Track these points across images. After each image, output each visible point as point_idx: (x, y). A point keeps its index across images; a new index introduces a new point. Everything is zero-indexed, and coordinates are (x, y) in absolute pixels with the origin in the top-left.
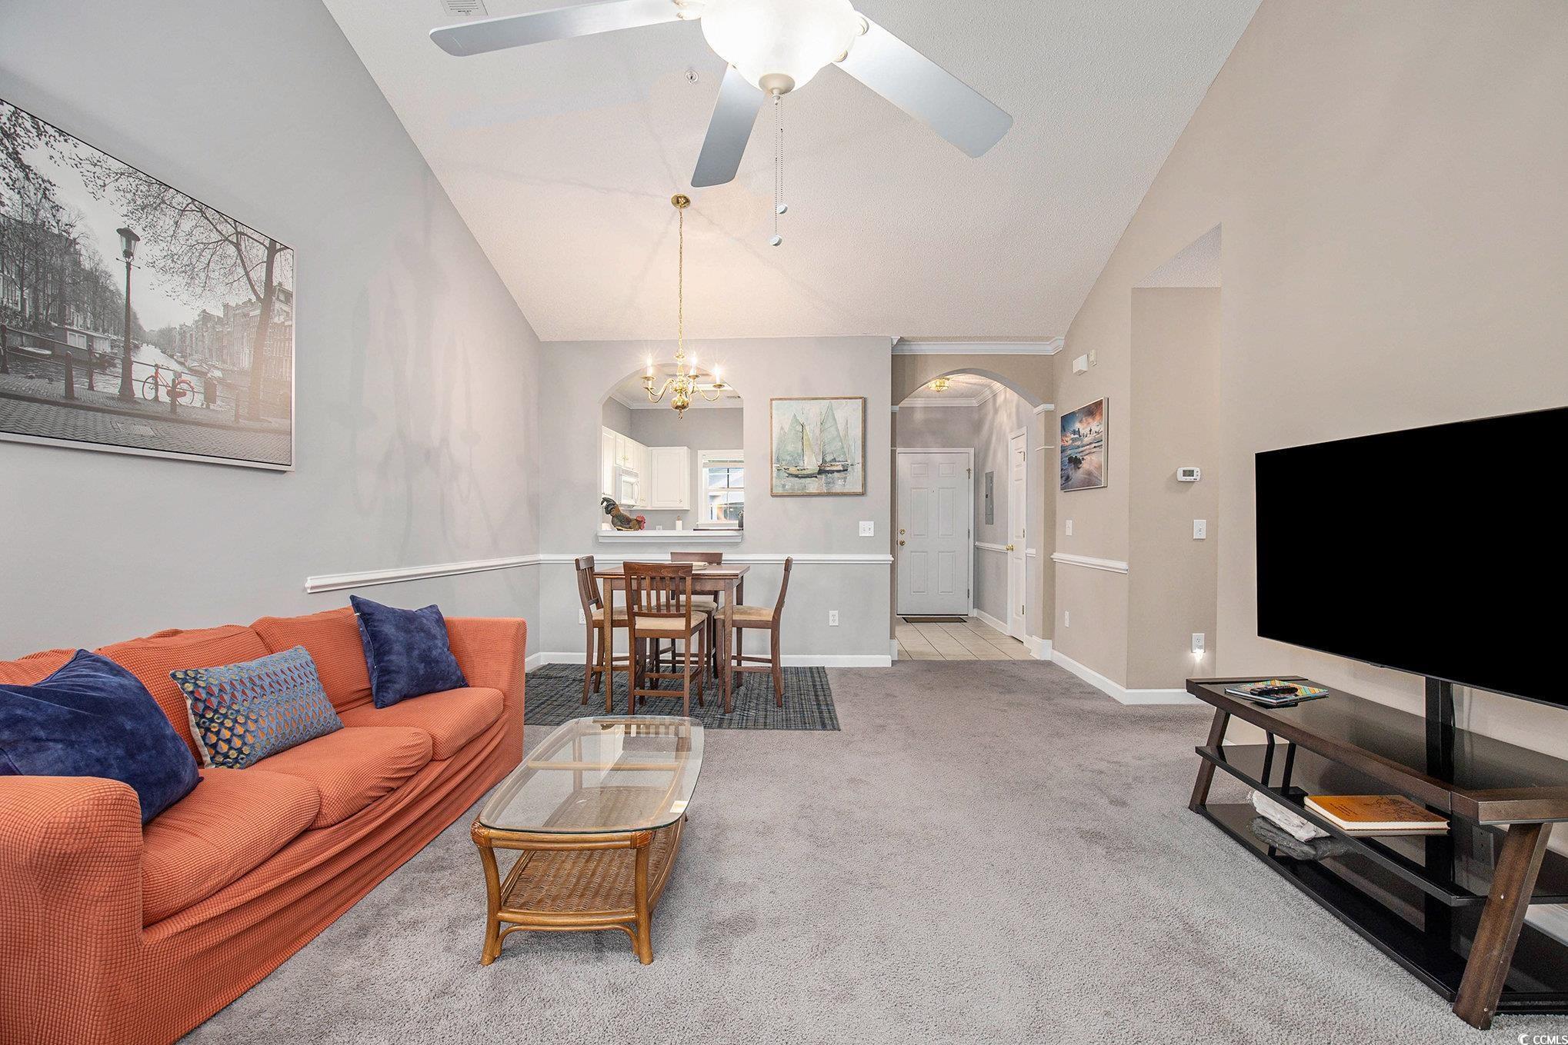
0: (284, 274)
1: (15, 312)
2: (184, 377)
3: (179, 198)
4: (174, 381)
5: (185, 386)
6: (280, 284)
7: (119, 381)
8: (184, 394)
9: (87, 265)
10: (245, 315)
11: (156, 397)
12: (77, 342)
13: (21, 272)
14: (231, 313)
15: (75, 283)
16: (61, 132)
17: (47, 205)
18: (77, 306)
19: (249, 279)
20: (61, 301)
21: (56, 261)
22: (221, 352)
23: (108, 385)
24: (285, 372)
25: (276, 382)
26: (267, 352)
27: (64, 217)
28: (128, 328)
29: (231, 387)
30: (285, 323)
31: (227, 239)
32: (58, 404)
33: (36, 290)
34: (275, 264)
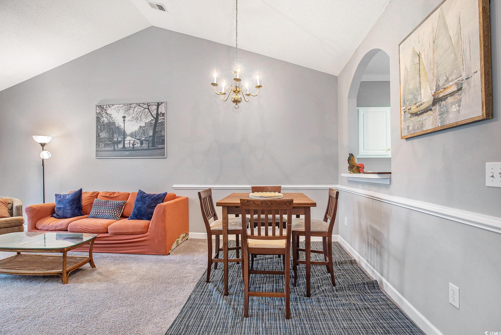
0: (162, 109)
1: (106, 138)
3: (134, 105)
6: (161, 112)
7: (123, 145)
8: (136, 144)
9: (117, 126)
10: (150, 123)
11: (130, 146)
12: (115, 140)
13: (107, 132)
14: (147, 124)
15: (115, 129)
16: (112, 105)
17: (111, 118)
18: (115, 133)
19: (152, 115)
20: (113, 133)
21: (112, 127)
22: (144, 133)
23: (121, 146)
24: (163, 133)
25: (160, 136)
26: (157, 130)
27: (113, 119)
28: (124, 135)
29: (147, 141)
30: (163, 121)
31: (146, 108)
32: (113, 151)
33: (109, 133)
34: (159, 108)
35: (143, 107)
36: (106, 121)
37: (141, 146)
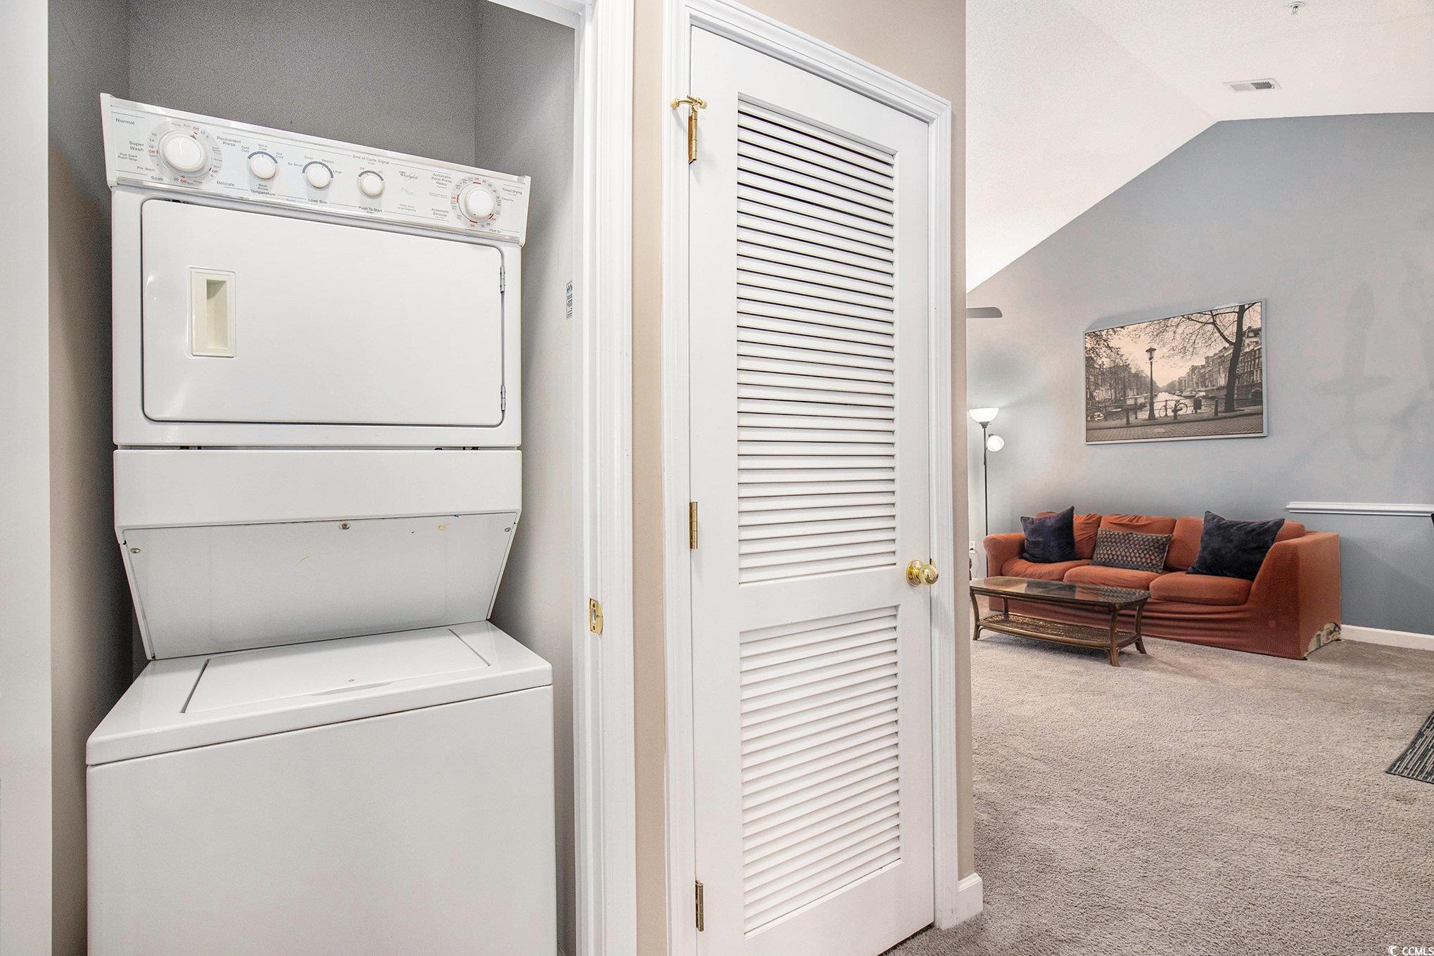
0: (1253, 319)
1: (1109, 400)
2: (1181, 401)
3: (1176, 320)
5: (1181, 405)
6: (1250, 327)
7: (1148, 412)
8: (1182, 409)
9: (1133, 371)
10: (1221, 357)
11: (1166, 415)
12: (1130, 402)
13: (1111, 386)
14: (1211, 360)
15: (1129, 380)
16: (1122, 327)
17: (1118, 357)
18: (1131, 388)
19: (1224, 337)
20: (1124, 389)
21: (1122, 375)
22: (1204, 382)
23: (1143, 415)
24: (1257, 378)
25: (1248, 386)
26: (1239, 370)
27: (1124, 358)
28: (1152, 389)
29: (1212, 398)
30: (1255, 349)
31: (1206, 323)
32: (1123, 427)
33: (1115, 389)
34: (1245, 318)
35: (1200, 320)
36: (1107, 364)
37: (1196, 412)
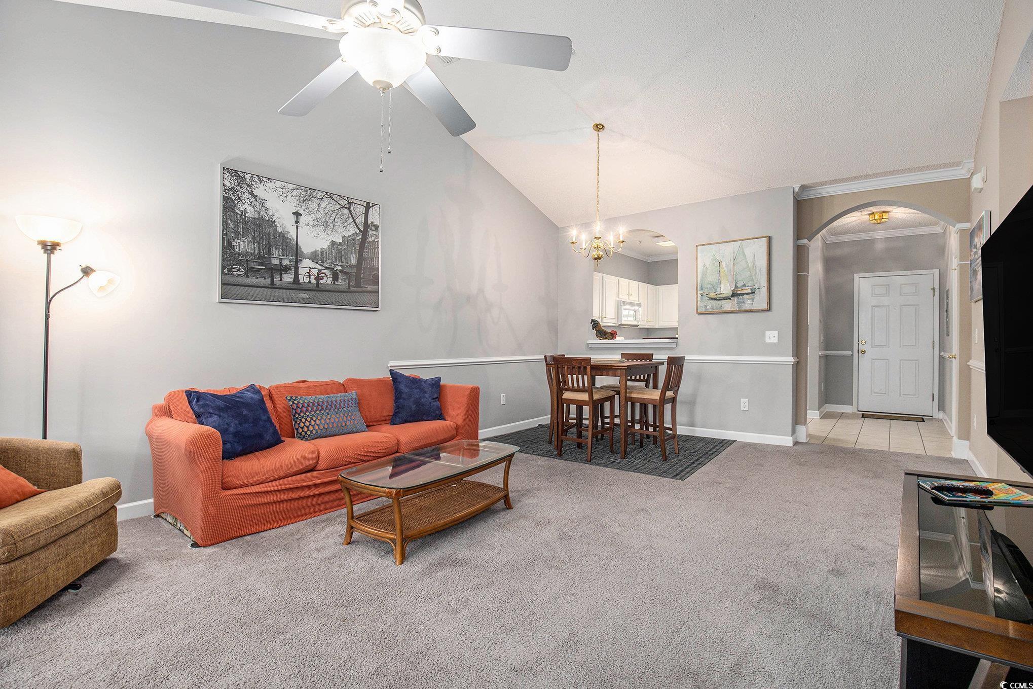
0: (374, 217)
1: (251, 253)
2: (323, 271)
3: (320, 193)
4: (318, 273)
5: (323, 275)
6: (372, 222)
7: (293, 276)
8: (323, 279)
9: (279, 230)
10: (353, 240)
11: (310, 281)
12: (275, 262)
13: (254, 238)
14: (346, 240)
15: (275, 238)
16: (269, 179)
17: (263, 209)
18: (276, 247)
19: (355, 223)
20: (269, 246)
21: (267, 231)
22: (341, 258)
23: (288, 278)
24: (375, 264)
25: (370, 269)
26: (365, 255)
27: (270, 213)
28: (298, 255)
29: (346, 273)
30: (375, 241)
31: (344, 207)
32: (268, 288)
33: (259, 244)
34: (369, 214)
35: (339, 202)
36: (251, 213)
37: (334, 283)
